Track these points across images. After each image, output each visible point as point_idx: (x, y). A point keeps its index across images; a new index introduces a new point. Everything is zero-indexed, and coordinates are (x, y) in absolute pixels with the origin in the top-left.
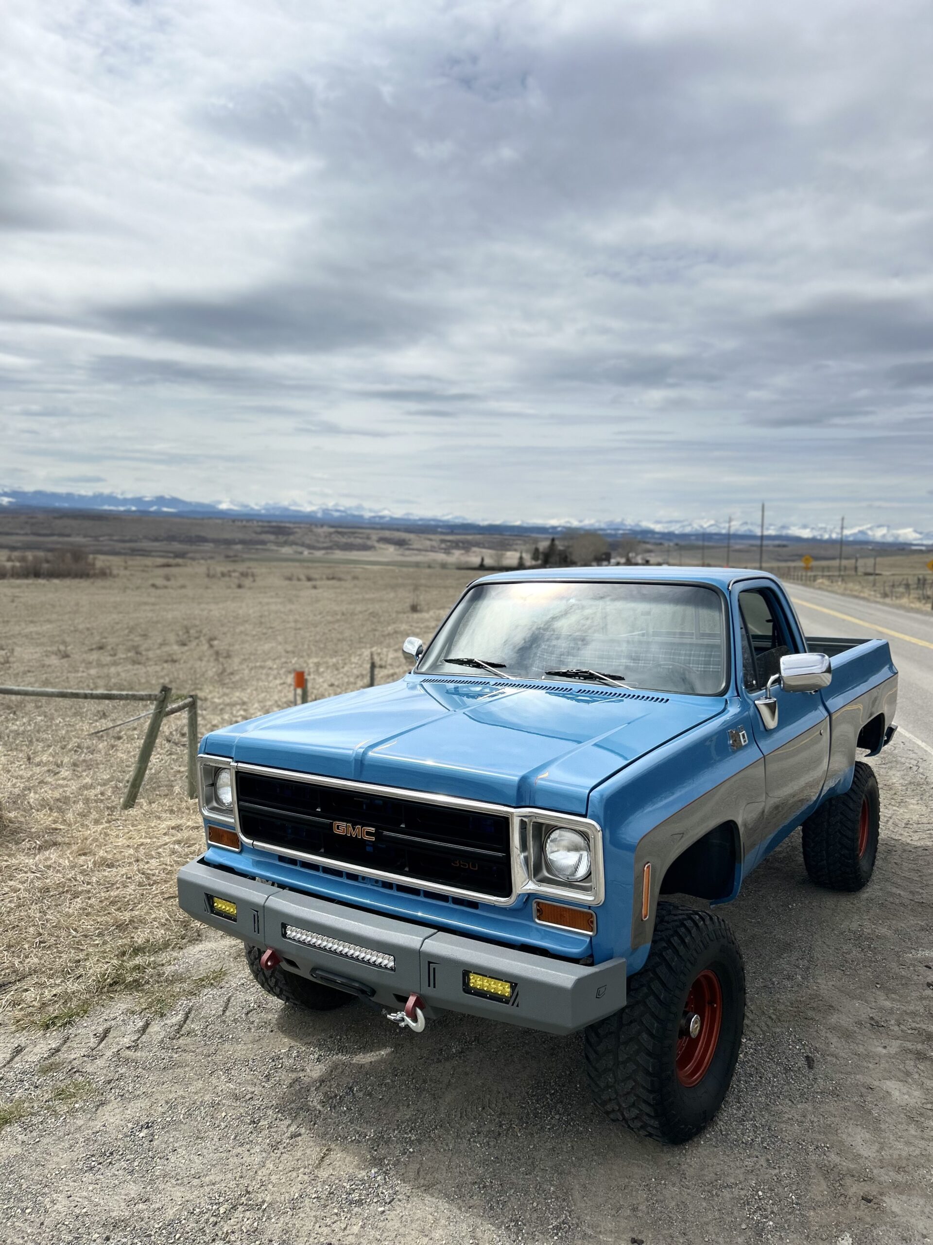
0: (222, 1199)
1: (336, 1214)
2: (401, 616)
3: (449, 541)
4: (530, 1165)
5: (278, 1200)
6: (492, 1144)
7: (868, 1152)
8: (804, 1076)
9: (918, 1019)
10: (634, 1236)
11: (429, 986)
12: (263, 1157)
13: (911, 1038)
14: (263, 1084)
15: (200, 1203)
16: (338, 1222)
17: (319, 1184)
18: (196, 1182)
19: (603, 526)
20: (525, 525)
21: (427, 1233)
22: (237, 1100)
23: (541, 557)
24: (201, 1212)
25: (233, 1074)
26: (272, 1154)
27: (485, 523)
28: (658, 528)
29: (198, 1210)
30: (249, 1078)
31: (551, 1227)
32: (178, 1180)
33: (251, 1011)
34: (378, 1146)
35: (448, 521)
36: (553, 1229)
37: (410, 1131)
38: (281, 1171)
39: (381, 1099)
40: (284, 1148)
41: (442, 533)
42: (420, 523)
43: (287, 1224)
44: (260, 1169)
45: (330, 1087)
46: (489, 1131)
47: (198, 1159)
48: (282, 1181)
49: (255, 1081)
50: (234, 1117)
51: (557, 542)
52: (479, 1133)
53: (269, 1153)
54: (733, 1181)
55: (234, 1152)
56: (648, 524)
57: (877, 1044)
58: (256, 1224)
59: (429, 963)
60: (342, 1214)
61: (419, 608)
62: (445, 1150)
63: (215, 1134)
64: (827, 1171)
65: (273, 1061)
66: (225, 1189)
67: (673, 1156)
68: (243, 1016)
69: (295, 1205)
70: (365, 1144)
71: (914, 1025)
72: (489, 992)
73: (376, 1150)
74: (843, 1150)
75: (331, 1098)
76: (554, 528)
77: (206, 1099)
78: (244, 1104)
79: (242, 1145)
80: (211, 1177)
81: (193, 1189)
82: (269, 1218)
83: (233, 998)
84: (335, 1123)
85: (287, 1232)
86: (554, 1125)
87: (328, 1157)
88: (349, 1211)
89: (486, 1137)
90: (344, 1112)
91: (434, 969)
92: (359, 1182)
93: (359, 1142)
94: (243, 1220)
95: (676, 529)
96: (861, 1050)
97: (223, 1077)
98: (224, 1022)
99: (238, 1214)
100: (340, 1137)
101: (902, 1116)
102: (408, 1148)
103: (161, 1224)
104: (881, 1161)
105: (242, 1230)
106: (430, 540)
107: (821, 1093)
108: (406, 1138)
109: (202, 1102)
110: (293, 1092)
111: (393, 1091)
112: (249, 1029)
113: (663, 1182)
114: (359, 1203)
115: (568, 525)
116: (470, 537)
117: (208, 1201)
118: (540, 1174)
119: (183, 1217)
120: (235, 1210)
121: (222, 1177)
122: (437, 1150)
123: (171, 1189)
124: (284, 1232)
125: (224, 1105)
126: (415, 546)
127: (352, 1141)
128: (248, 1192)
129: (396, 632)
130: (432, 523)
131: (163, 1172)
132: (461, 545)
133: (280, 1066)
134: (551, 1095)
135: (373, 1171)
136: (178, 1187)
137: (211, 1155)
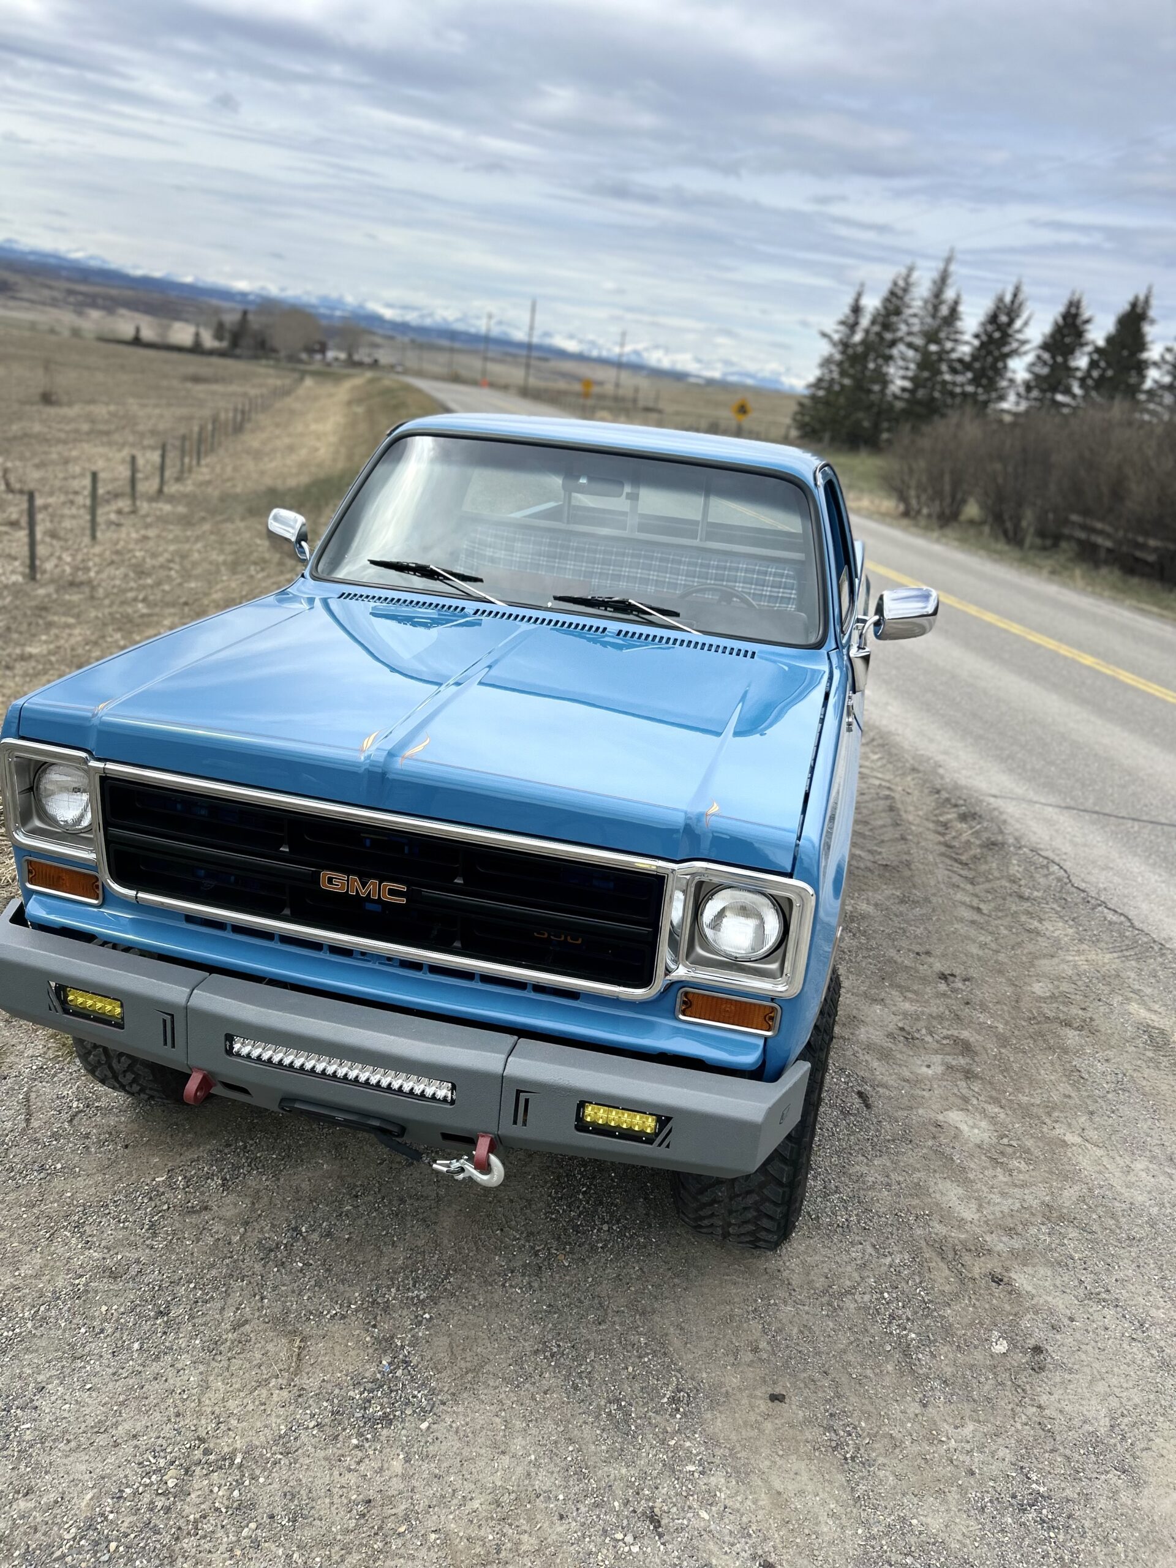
0: (162, 1463)
1: (357, 1447)
2: (27, 408)
3: (81, 293)
4: (598, 1309)
5: (258, 1443)
6: (536, 1285)
7: (968, 1213)
8: (867, 1120)
9: (947, 1024)
10: (770, 1391)
11: (515, 1122)
12: (201, 1373)
13: (948, 1049)
14: (148, 1242)
15: (126, 1476)
16: (367, 1460)
17: (311, 1402)
18: (102, 1440)
19: (313, 300)
20: (200, 284)
21: (503, 1448)
22: (115, 1278)
23: (227, 335)
24: (136, 1493)
25: (89, 1232)
26: (214, 1364)
27: (139, 272)
28: (388, 314)
29: (128, 1491)
30: (120, 1235)
31: (665, 1400)
32: (69, 1441)
33: (77, 1113)
34: (375, 1318)
35: (76, 261)
36: (669, 1403)
37: (414, 1286)
38: (239, 1390)
39: (348, 1240)
40: (230, 1349)
41: (69, 279)
42: (32, 258)
43: (286, 1481)
44: (203, 1393)
45: (261, 1231)
46: (525, 1266)
47: (90, 1396)
48: (250, 1407)
49: (132, 1238)
50: (122, 1310)
51: (251, 317)
52: (512, 1272)
53: (208, 1364)
54: (848, 1283)
55: (148, 1373)
56: (376, 307)
57: (919, 1062)
58: (236, 1493)
59: (518, 1092)
60: (367, 1445)
61: (54, 398)
62: (474, 1307)
63: (103, 1346)
64: (940, 1248)
65: (151, 1199)
66: (160, 1441)
67: (767, 1261)
68: (66, 1125)
69: (286, 1445)
70: (354, 1318)
71: (945, 1032)
72: (618, 1127)
73: (374, 1326)
74: (946, 1216)
75: (271, 1250)
76: (244, 295)
77: (59, 1284)
78: (131, 1285)
79: (157, 1358)
80: (127, 1426)
81: (104, 1453)
82: (254, 1478)
83: (33, 1095)
84: (293, 1292)
85: (293, 1496)
86: (606, 1242)
87: (305, 1352)
88: (375, 1438)
89: (523, 1275)
90: (301, 1270)
91: (527, 1101)
92: (370, 1385)
93: (343, 1317)
94: (211, 1491)
95: (412, 318)
96: (906, 1074)
97: (74, 1241)
98: (36, 1141)
99: (199, 1483)
100: (311, 1313)
101: (983, 1157)
102: (420, 1313)
103: (73, 1530)
104: (986, 1222)
105: (217, 1509)
106: (50, 287)
107: (893, 1140)
108: (413, 1298)
109: (54, 1292)
110: (206, 1248)
111: (361, 1222)
112: (87, 1148)
113: (772, 1302)
114: (387, 1420)
115: (264, 293)
116: (114, 292)
117: (139, 1471)
118: (616, 1319)
119: (108, 1509)
120: (191, 1476)
121: (144, 1421)
122: (463, 1308)
123: (66, 1461)
124: (289, 1497)
125: (96, 1292)
126: (26, 295)
127: (333, 1317)
128: (202, 1440)
129: (26, 435)
130: (52, 261)
131: (37, 1433)
132: (100, 301)
133: (165, 1207)
134: (584, 1193)
135: (384, 1362)
136: (77, 1455)
137: (111, 1385)
